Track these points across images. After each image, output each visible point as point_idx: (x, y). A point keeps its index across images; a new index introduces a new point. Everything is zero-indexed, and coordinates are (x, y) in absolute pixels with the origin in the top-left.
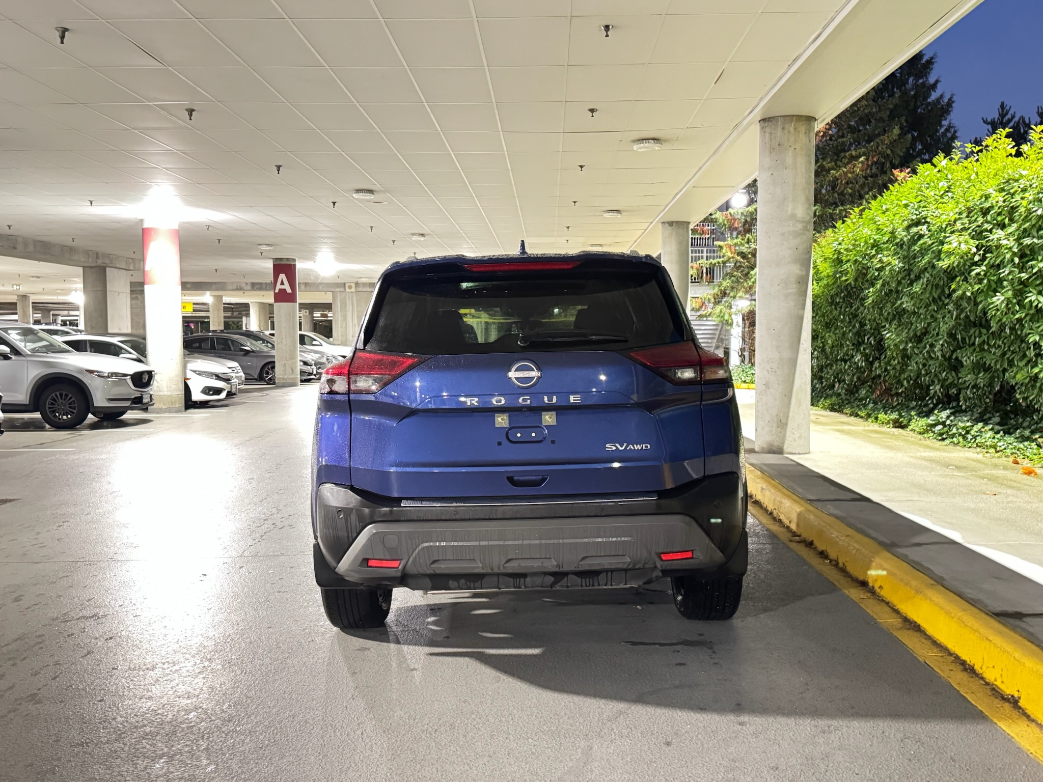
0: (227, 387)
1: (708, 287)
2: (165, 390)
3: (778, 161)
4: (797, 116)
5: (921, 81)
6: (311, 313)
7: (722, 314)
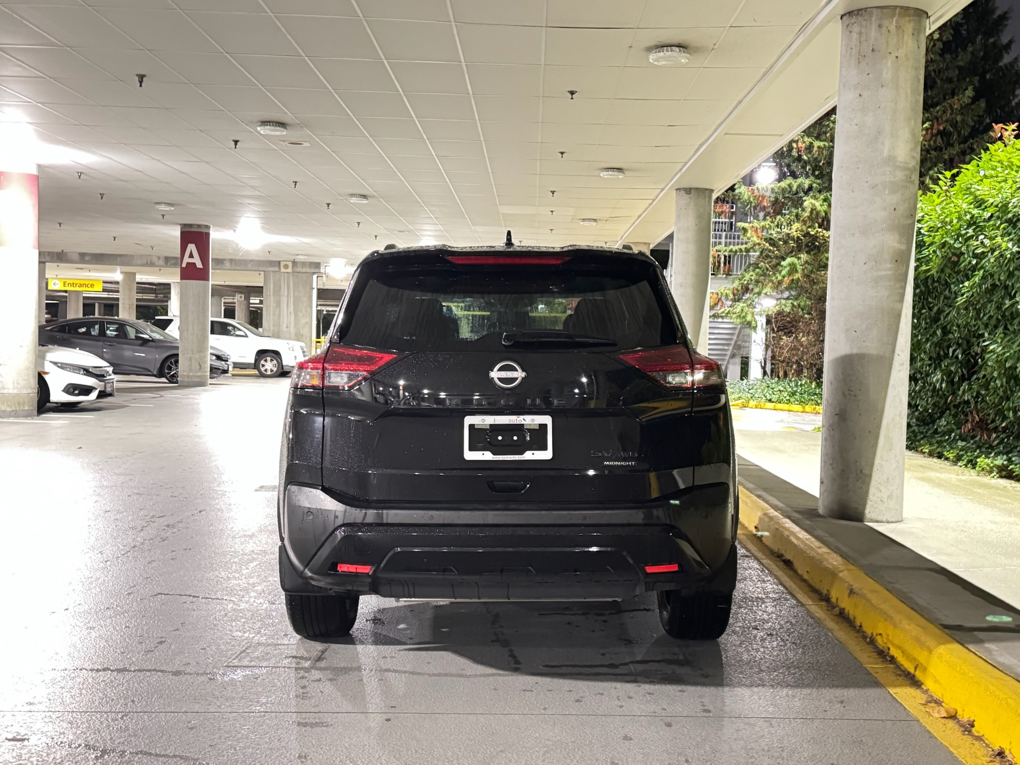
0: (99, 386)
1: (726, 281)
2: (11, 386)
3: (871, 76)
4: (902, 7)
5: (991, 40)
6: (247, 299)
7: (744, 314)
